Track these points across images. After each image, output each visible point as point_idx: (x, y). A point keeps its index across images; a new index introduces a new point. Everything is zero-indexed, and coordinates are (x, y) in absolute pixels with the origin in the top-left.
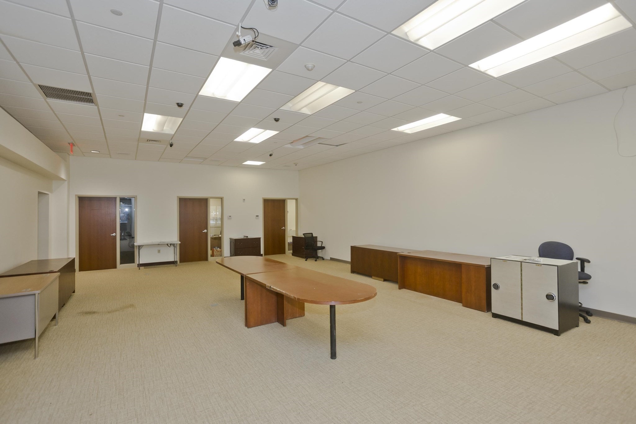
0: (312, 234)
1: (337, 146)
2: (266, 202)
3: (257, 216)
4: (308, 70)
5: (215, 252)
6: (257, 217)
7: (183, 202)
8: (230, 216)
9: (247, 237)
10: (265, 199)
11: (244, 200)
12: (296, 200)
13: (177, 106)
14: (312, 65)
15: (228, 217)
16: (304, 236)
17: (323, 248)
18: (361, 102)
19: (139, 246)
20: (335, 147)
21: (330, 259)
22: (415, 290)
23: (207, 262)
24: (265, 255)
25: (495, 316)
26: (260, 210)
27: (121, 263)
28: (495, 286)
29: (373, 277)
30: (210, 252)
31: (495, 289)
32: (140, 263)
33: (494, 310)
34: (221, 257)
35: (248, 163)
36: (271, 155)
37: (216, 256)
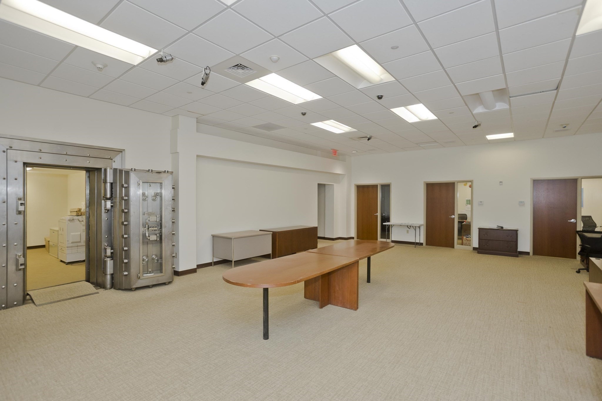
5: (465, 241)
7: (431, 187)
8: (481, 202)
9: (502, 227)
11: (501, 182)
19: (392, 225)
20: (556, 91)
23: (453, 249)
27: (381, 238)
30: (456, 240)
32: (392, 240)
34: (470, 247)
35: (490, 137)
36: (475, 127)
37: (465, 245)
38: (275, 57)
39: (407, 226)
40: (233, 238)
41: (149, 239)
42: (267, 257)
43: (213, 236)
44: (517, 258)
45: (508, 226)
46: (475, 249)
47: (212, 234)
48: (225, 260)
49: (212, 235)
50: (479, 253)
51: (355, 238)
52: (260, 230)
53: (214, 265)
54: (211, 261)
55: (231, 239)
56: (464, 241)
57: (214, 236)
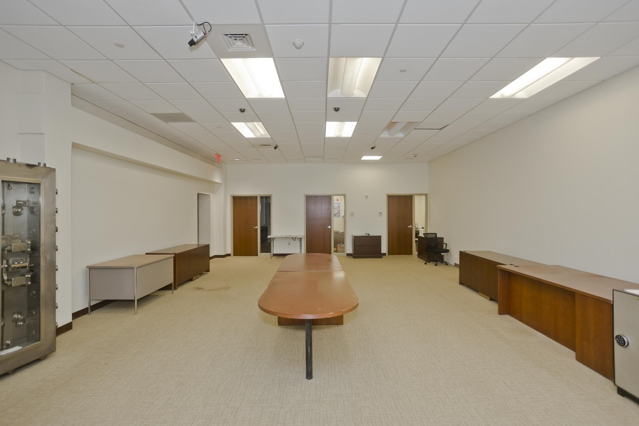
0: (436, 234)
1: (441, 129)
2: (391, 198)
3: (380, 213)
4: (297, 48)
6: (380, 215)
7: (309, 199)
8: (352, 213)
9: (369, 234)
10: (389, 195)
11: (367, 196)
12: (426, 195)
13: (239, 112)
14: (301, 42)
15: (350, 214)
16: (425, 236)
17: (447, 251)
18: (405, 71)
19: (273, 238)
20: (440, 130)
21: (454, 264)
22: (521, 320)
24: (389, 254)
25: (622, 392)
26: (383, 207)
27: (261, 252)
28: (619, 340)
29: (479, 293)
30: (333, 249)
31: (620, 345)
32: (274, 253)
33: (619, 382)
34: (343, 253)
35: (365, 158)
36: (372, 148)
37: (339, 252)
38: (298, 42)
39: (293, 238)
40: (136, 267)
41: (11, 285)
42: (168, 288)
43: (89, 269)
44: (381, 259)
45: (373, 233)
46: (348, 255)
47: (87, 265)
48: (106, 300)
49: (87, 267)
50: (354, 257)
51: (231, 255)
52: (146, 254)
53: (92, 311)
54: (87, 306)
55: (133, 268)
56: (338, 249)
57: (91, 269)
